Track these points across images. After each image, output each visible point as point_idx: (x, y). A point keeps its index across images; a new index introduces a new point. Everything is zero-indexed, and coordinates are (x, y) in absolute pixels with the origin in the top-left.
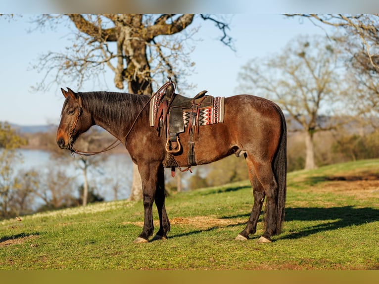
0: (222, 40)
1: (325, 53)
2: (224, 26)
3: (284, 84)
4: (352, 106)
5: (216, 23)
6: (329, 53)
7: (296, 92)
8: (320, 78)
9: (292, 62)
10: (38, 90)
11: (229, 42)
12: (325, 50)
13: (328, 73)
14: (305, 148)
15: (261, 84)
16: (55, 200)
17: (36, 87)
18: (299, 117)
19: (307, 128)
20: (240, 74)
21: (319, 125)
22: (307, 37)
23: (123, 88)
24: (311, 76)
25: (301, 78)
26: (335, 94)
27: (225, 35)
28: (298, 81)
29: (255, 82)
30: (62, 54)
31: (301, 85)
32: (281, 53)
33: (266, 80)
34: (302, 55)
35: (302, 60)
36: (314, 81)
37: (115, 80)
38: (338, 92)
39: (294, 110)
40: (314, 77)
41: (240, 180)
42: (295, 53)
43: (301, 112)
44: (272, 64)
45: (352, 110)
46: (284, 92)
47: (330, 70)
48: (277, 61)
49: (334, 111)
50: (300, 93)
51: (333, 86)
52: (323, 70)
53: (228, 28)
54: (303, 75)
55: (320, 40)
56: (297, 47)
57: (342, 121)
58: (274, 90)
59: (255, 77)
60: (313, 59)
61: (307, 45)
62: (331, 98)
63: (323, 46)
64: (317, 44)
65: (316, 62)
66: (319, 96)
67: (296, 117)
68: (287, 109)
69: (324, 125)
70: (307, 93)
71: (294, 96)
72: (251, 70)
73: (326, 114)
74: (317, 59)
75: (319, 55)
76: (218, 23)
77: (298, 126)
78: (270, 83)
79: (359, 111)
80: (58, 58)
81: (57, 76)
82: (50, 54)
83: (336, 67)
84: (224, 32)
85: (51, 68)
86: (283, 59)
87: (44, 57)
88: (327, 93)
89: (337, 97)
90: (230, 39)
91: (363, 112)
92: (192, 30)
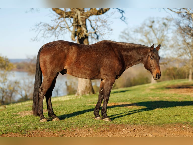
0: (121, 18)
1: (162, 26)
2: (123, 12)
3: (142, 41)
4: (175, 53)
5: (119, 10)
6: (164, 26)
8: (160, 39)
9: (146, 30)
10: (34, 40)
11: (124, 20)
12: (162, 25)
13: (163, 36)
15: (130, 40)
16: (26, 96)
17: (33, 39)
20: (120, 36)
22: (153, 18)
23: (75, 41)
24: (155, 37)
25: (150, 38)
27: (123, 16)
28: (148, 40)
30: (46, 23)
31: (150, 42)
32: (140, 26)
34: (151, 27)
35: (151, 29)
36: (156, 40)
37: (72, 37)
38: (168, 46)
40: (157, 38)
41: (117, 88)
42: (147, 26)
44: (136, 31)
45: (175, 55)
47: (164, 34)
48: (139, 29)
49: (166, 54)
51: (166, 43)
52: (161, 35)
53: (124, 13)
54: (151, 37)
55: (160, 20)
56: (148, 23)
57: (170, 60)
59: (127, 37)
60: (156, 29)
61: (153, 22)
62: (165, 48)
63: (161, 23)
64: (158, 22)
65: (158, 31)
73: (162, 57)
74: (158, 29)
75: (159, 27)
76: (120, 10)
78: (135, 40)
79: (179, 55)
80: (45, 25)
81: (44, 34)
82: (41, 23)
83: (167, 33)
84: (122, 14)
85: (41, 30)
86: (141, 28)
87: (38, 25)
88: (163, 46)
89: (168, 48)
90: (125, 18)
91: (181, 56)
92: (111, 13)
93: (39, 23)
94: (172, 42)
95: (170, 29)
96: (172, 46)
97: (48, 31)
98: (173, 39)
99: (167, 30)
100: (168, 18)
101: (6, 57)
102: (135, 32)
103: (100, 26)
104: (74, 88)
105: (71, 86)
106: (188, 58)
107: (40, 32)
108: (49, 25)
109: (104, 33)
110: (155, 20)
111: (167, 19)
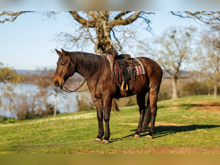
0: (147, 29)
1: (185, 37)
2: (149, 21)
3: (162, 52)
4: (199, 66)
6: (187, 36)
7: (168, 57)
8: (182, 50)
9: (167, 41)
11: (151, 30)
12: (185, 35)
13: (186, 48)
14: (172, 88)
15: (149, 52)
18: (170, 71)
19: (174, 77)
21: (180, 76)
22: (175, 27)
23: (98, 53)
24: (177, 49)
25: (171, 50)
26: (189, 59)
27: (149, 26)
29: (146, 51)
31: (171, 54)
32: (161, 36)
33: (152, 50)
34: (173, 37)
35: (172, 40)
36: (178, 51)
37: (95, 48)
38: (192, 58)
39: (167, 67)
40: (179, 50)
42: (169, 36)
43: (170, 68)
44: (156, 42)
45: (199, 68)
46: (162, 57)
47: (187, 46)
48: (159, 39)
49: (188, 68)
50: (170, 58)
51: (189, 55)
52: (183, 46)
53: (151, 23)
54: (173, 48)
55: (183, 29)
56: (170, 33)
57: (193, 74)
58: (157, 56)
59: (146, 48)
60: (178, 40)
61: (175, 32)
62: (187, 61)
63: (184, 33)
64: (181, 32)
66: (181, 60)
67: (168, 71)
68: (163, 66)
69: (182, 76)
70: (174, 58)
71: (167, 59)
72: (145, 44)
73: (184, 70)
74: (181, 40)
75: (181, 37)
76: (146, 20)
77: (169, 75)
78: (154, 52)
79: (203, 69)
80: (66, 36)
81: (65, 45)
82: (62, 33)
83: (190, 44)
84: (149, 24)
85: (62, 41)
86: (162, 39)
87: (58, 35)
88: (185, 58)
89: (191, 61)
90: (151, 29)
91: (205, 69)
92: (140, 24)
93: (60, 33)
94: (195, 55)
95: (193, 39)
96: (195, 59)
97: (69, 41)
98: (196, 51)
99: (190, 41)
100: (192, 28)
101: (13, 68)
102: (154, 42)
103: (128, 38)
104: (85, 103)
105: (82, 101)
106: (213, 72)
107: (61, 42)
108: (70, 36)
109: (132, 46)
110: (177, 30)
111: (190, 29)
